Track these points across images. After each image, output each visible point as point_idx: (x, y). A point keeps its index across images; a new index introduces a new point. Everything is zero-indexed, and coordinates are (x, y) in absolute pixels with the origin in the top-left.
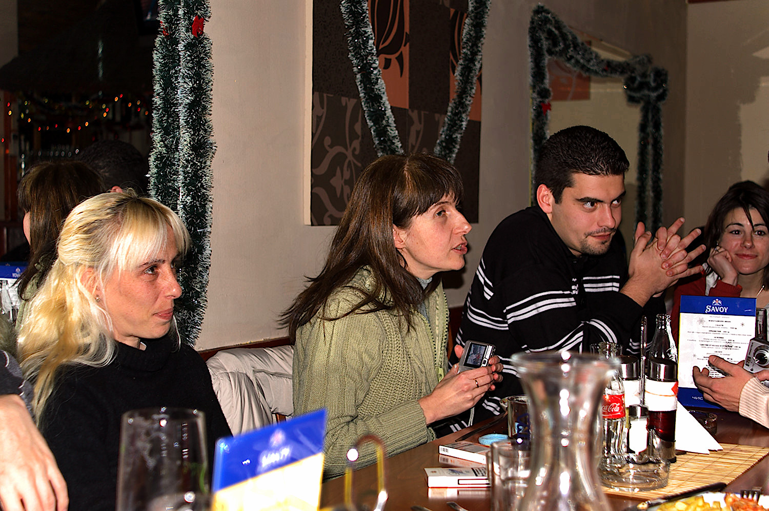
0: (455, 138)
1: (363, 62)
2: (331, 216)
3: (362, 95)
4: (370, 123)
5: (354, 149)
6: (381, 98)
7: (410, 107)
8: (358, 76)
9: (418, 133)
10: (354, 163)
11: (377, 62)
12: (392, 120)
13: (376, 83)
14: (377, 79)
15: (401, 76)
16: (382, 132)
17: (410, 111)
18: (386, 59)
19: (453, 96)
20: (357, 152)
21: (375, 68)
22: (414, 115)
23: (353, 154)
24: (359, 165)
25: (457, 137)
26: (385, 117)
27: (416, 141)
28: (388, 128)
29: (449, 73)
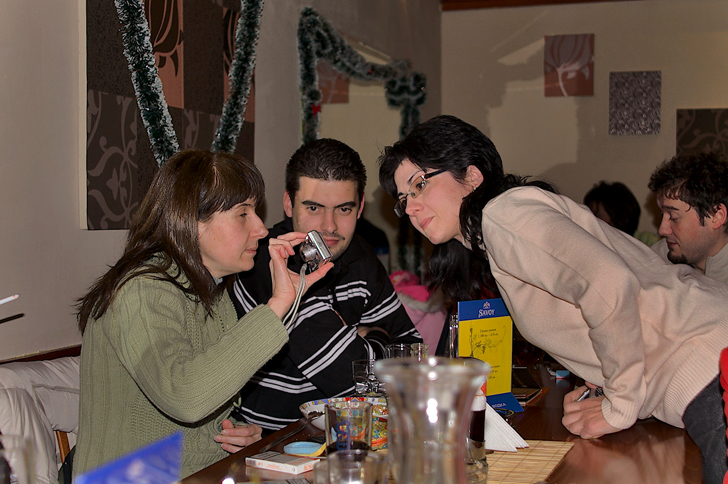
1: (139, 59)
2: (108, 220)
3: (137, 94)
4: (146, 123)
5: (131, 150)
6: (158, 97)
7: (185, 106)
8: (134, 74)
9: (193, 133)
10: (130, 164)
11: (154, 60)
12: (169, 120)
13: (153, 82)
14: (154, 77)
15: (176, 75)
16: (159, 133)
17: (185, 112)
18: (160, 57)
19: (228, 96)
20: (133, 153)
21: (152, 66)
22: (190, 115)
23: (130, 156)
24: (136, 166)
26: (162, 116)
27: (192, 142)
28: (166, 128)
29: (223, 73)
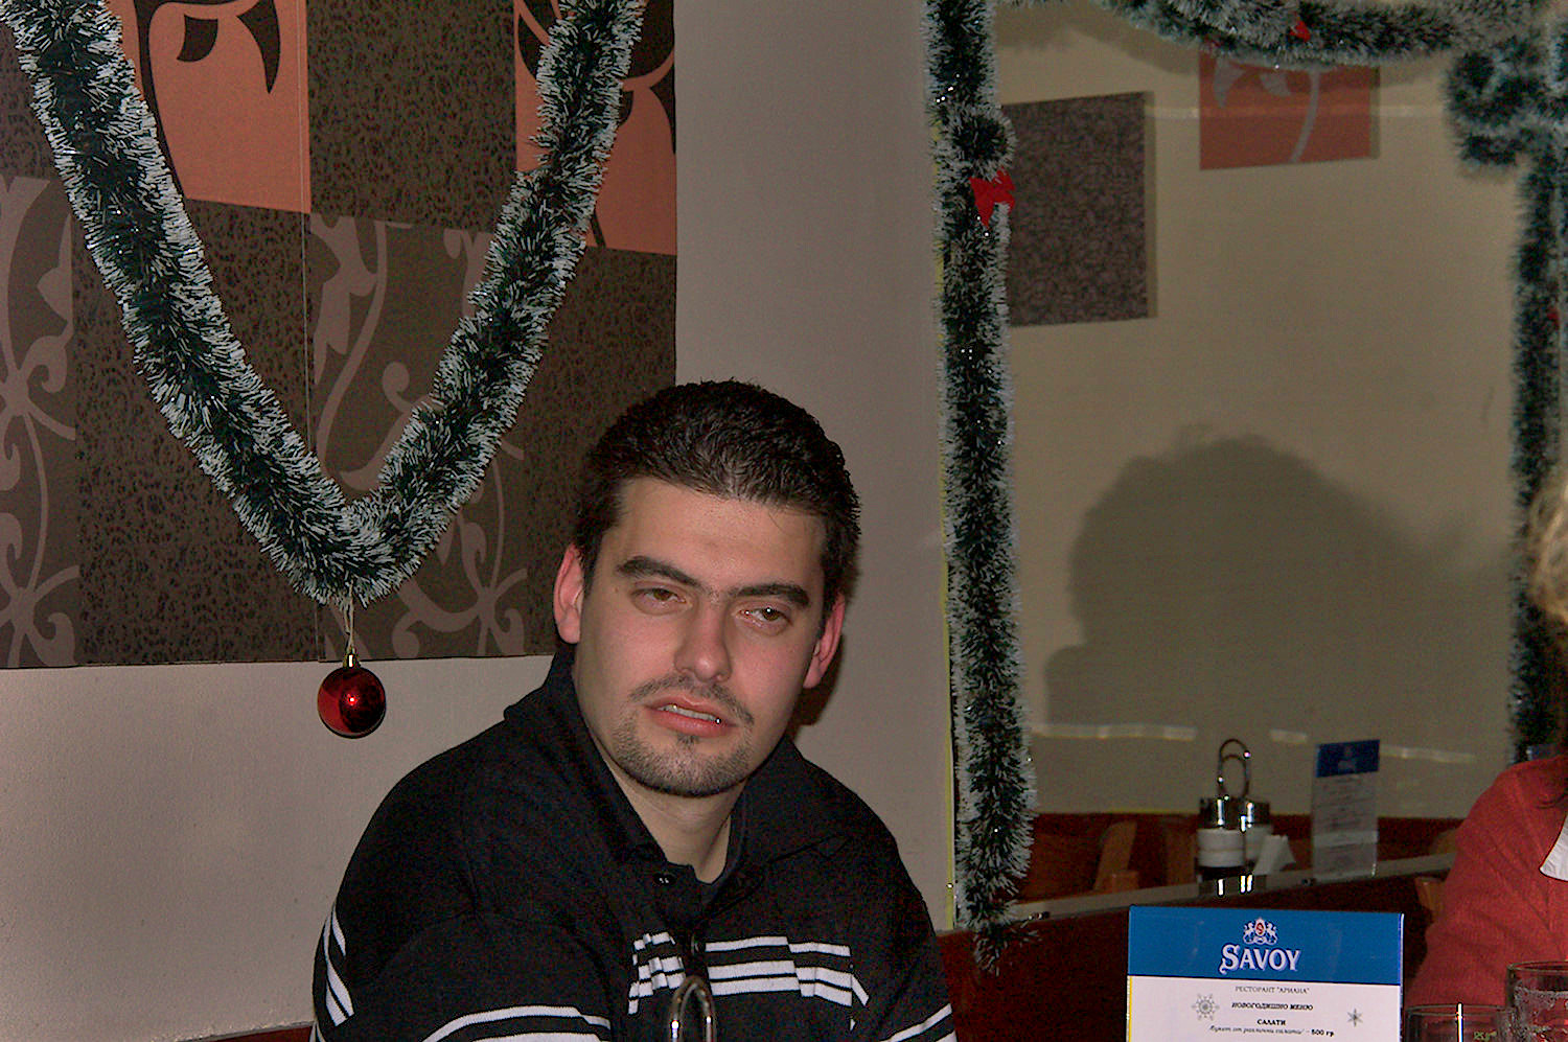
0: (522, 320)
1: (51, 35)
3: (63, 162)
4: (110, 272)
5: (41, 373)
6: (138, 172)
7: (315, 205)
8: (43, 89)
9: (359, 306)
10: (36, 424)
11: (113, 36)
13: (113, 115)
14: (116, 99)
15: (269, 89)
17: (317, 222)
19: (531, 161)
20: (55, 384)
21: (105, 58)
22: (340, 236)
23: (36, 394)
24: (69, 433)
25: (529, 317)
26: (162, 245)
27: (352, 341)
28: (177, 290)
29: (510, 71)
